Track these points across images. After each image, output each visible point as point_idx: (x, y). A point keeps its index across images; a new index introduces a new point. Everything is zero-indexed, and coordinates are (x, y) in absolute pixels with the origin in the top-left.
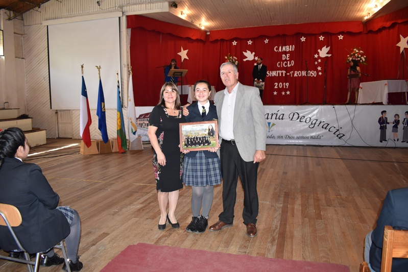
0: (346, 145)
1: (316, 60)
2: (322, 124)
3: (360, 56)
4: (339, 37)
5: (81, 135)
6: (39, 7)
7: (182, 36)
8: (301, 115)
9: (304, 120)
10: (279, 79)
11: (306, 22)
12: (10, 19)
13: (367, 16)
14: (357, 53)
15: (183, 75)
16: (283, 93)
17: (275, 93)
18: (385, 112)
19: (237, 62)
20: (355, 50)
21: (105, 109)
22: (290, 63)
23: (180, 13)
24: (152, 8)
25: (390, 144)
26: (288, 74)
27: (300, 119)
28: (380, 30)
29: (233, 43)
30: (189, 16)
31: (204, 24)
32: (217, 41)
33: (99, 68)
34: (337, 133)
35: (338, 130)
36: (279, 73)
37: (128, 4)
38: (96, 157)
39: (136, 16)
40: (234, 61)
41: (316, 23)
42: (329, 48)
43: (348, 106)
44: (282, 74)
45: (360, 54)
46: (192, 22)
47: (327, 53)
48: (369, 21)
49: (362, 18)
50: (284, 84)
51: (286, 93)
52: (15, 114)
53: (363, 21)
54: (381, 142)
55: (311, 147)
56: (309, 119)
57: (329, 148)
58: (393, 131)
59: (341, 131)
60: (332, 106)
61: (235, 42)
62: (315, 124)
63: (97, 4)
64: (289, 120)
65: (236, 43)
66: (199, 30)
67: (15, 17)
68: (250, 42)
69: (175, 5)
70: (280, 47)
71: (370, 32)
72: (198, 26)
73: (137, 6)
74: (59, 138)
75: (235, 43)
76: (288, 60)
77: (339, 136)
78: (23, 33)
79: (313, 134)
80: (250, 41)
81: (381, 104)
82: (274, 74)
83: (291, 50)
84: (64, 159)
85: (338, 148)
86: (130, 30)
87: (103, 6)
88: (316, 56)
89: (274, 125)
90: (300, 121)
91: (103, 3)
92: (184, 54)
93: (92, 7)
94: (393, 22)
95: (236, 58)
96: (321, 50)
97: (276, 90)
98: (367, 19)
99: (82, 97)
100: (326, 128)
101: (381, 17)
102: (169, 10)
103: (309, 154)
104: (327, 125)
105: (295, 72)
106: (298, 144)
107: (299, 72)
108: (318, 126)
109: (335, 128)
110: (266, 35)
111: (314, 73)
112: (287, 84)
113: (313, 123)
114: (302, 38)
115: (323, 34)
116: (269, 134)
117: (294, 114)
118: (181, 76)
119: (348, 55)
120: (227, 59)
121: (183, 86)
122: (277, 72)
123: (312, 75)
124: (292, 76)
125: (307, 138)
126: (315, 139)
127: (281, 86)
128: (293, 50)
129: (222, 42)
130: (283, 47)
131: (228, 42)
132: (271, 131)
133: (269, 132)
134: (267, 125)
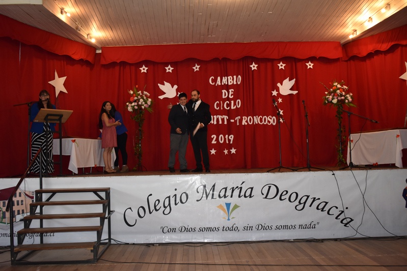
0: (358, 236)
2: (316, 203)
3: (344, 93)
4: (307, 64)
7: (57, 52)
9: (287, 196)
10: (218, 129)
11: (260, 40)
13: (353, 34)
14: (339, 89)
15: (64, 120)
16: (226, 152)
17: (213, 152)
19: (150, 100)
20: (335, 84)
22: (235, 104)
23: (59, 11)
26: (232, 121)
27: (280, 195)
28: (370, 55)
29: (141, 69)
30: (74, 19)
31: (95, 34)
32: (113, 64)
34: (342, 217)
35: (343, 212)
36: (218, 120)
40: (145, 98)
41: (273, 43)
42: (293, 81)
43: (355, 172)
44: (223, 120)
45: (344, 90)
46: (77, 28)
47: (291, 89)
48: (355, 41)
49: (345, 36)
50: (227, 136)
53: (343, 42)
56: (294, 196)
57: (332, 242)
59: (348, 214)
60: (331, 173)
61: (144, 67)
62: (305, 203)
64: (261, 198)
65: (146, 69)
66: (86, 44)
68: (169, 69)
70: (219, 78)
71: (354, 58)
72: (86, 37)
75: (144, 69)
76: (232, 99)
77: (343, 222)
79: (305, 221)
80: (169, 67)
81: (392, 166)
83: (235, 83)
85: (345, 242)
88: (275, 93)
89: (236, 207)
90: (281, 199)
92: (59, 84)
94: (393, 43)
95: (149, 95)
96: (282, 85)
97: (214, 146)
98: (352, 39)
100: (322, 211)
101: (372, 36)
102: (43, 2)
104: (325, 203)
105: (244, 117)
106: (280, 239)
107: (249, 118)
108: (310, 206)
109: (337, 208)
110: (196, 59)
111: (273, 119)
112: (231, 137)
113: (302, 202)
114: (252, 64)
115: (284, 59)
116: (229, 224)
117: (270, 187)
118: (59, 122)
119: (326, 93)
120: (133, 94)
121: (63, 139)
122: (215, 117)
123: (269, 123)
124: (238, 124)
125: (293, 227)
126: (306, 228)
127: (221, 140)
128: (239, 83)
129: (122, 67)
130: (224, 78)
131: (133, 68)
132: (233, 218)
133: (229, 219)
134: (225, 208)
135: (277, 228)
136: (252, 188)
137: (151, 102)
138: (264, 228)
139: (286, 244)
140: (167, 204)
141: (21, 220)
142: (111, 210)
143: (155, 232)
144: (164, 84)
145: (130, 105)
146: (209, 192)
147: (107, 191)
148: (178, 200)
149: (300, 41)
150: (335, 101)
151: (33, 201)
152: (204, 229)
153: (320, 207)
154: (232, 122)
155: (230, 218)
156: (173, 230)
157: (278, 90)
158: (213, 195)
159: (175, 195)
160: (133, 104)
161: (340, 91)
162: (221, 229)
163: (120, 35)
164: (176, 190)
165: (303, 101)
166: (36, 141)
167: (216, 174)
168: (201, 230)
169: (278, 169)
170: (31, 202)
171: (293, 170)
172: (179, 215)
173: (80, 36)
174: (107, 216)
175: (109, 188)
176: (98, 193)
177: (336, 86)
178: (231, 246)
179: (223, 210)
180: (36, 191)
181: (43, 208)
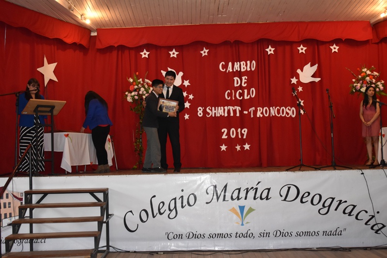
2: (342, 207)
3: (374, 81)
4: (332, 47)
9: (309, 199)
10: (229, 122)
11: (277, 20)
13: (385, 12)
14: (369, 75)
15: (55, 112)
16: (238, 148)
17: (224, 148)
20: (363, 70)
22: (248, 93)
26: (246, 112)
27: (301, 197)
29: (141, 53)
31: (90, 14)
32: (110, 49)
34: (372, 222)
35: (373, 217)
36: (229, 111)
40: (146, 86)
41: (292, 23)
42: (315, 67)
44: (235, 111)
45: (374, 77)
47: (313, 76)
50: (239, 130)
53: (373, 21)
56: (317, 198)
57: (362, 251)
59: (379, 219)
60: (359, 172)
61: (145, 51)
62: (330, 206)
64: (279, 201)
65: (148, 53)
66: (80, 26)
68: (174, 54)
70: (230, 64)
72: (80, 17)
75: (145, 54)
76: (245, 88)
80: (174, 51)
82: (220, 112)
83: (249, 69)
85: (376, 251)
88: (294, 81)
89: (251, 210)
90: (302, 202)
95: (150, 83)
96: (302, 71)
97: (225, 142)
100: (350, 214)
104: (352, 207)
105: (258, 108)
106: (301, 247)
107: (265, 108)
108: (336, 210)
109: (366, 212)
110: (204, 42)
111: (292, 110)
112: (244, 131)
113: (326, 205)
114: (268, 48)
115: (305, 42)
116: (243, 230)
117: (289, 188)
118: (50, 114)
119: (354, 80)
120: (132, 83)
121: (54, 133)
122: (226, 108)
123: (288, 115)
124: (252, 116)
125: (316, 234)
126: (331, 235)
127: (233, 135)
128: (253, 69)
129: (120, 52)
130: (236, 63)
131: (133, 53)
132: (247, 223)
133: (242, 225)
134: (239, 211)
135: (298, 235)
136: (269, 189)
138: (283, 234)
139: (308, 253)
140: (172, 207)
141: (9, 225)
142: (110, 213)
143: (159, 239)
145: (129, 95)
146: (220, 194)
147: (105, 192)
148: (185, 202)
149: (324, 20)
150: (363, 90)
151: (22, 203)
152: (214, 235)
153: (347, 211)
154: (246, 114)
155: (244, 224)
156: (180, 236)
157: (298, 77)
158: (225, 196)
159: (182, 197)
160: (133, 94)
161: (370, 79)
162: (234, 235)
163: (118, 15)
164: (182, 191)
165: (327, 90)
166: (25, 135)
167: (228, 173)
168: (211, 236)
169: (298, 168)
170: (20, 205)
171: (316, 169)
172: (185, 220)
173: (73, 17)
174: (105, 220)
175: (108, 189)
176: (95, 194)
177: (366, 72)
178: (245, 255)
179: (236, 213)
180: (25, 192)
181: (33, 211)
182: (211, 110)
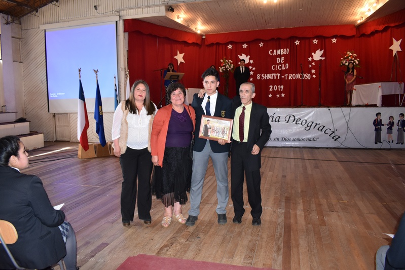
0: (342, 147)
1: (310, 63)
2: (318, 126)
3: (353, 59)
4: (332, 40)
5: (79, 138)
6: (37, 12)
7: (178, 40)
8: (296, 118)
9: (300, 123)
10: (274, 82)
11: (301, 26)
12: (7, 23)
13: (360, 19)
14: (350, 56)
15: (180, 78)
16: (278, 96)
17: (270, 96)
18: (379, 114)
19: (232, 65)
20: (348, 53)
21: (102, 113)
22: (285, 66)
23: (177, 17)
24: (148, 12)
25: (385, 145)
26: (283, 77)
27: (296, 121)
28: (373, 34)
29: (228, 46)
30: (186, 21)
31: (200, 28)
32: (212, 44)
33: (96, 72)
34: (333, 135)
35: (334, 132)
36: (274, 76)
37: (125, 9)
38: (93, 160)
39: (132, 20)
40: (230, 64)
41: (309, 27)
42: (322, 51)
43: (343, 109)
44: (277, 76)
45: (353, 57)
46: (188, 26)
47: (321, 56)
48: (362, 24)
49: (355, 21)
50: (279, 86)
51: (280, 96)
52: (13, 117)
53: (356, 25)
54: (376, 143)
55: (307, 149)
56: (304, 122)
57: (325, 149)
58: (387, 133)
59: (337, 133)
60: (328, 109)
62: (311, 126)
63: (94, 9)
64: (285, 123)
65: (231, 46)
66: (195, 34)
67: (13, 21)
68: (245, 46)
69: (171, 9)
70: (275, 51)
71: (363, 35)
72: (194, 29)
73: (134, 10)
74: (56, 141)
76: (283, 64)
77: (335, 138)
78: (21, 37)
79: (309, 136)
80: (245, 44)
81: (375, 106)
82: (269, 76)
83: (285, 53)
84: (61, 163)
86: (127, 34)
87: (100, 11)
88: (310, 59)
90: (296, 123)
91: (100, 7)
92: (180, 58)
93: (89, 12)
94: (386, 26)
95: (232, 62)
96: (315, 53)
97: (271, 92)
98: (360, 23)
99: (79, 101)
100: (321, 131)
101: (374, 21)
102: (166, 14)
103: (306, 157)
104: (323, 127)
105: (290, 75)
106: (294, 146)
107: (293, 75)
108: (314, 128)
109: (330, 130)
110: (261, 39)
111: (308, 76)
112: (282, 87)
113: (309, 126)
114: (296, 41)
115: (317, 38)
119: (342, 59)
120: (223, 62)
122: (272, 74)
123: (306, 78)
124: (286, 79)
125: (303, 140)
126: (311, 141)
127: (276, 89)
128: (288, 53)
129: (217, 46)
130: (278, 50)
131: (224, 46)
137: (233, 66)
138: (286, 139)
144: (241, 55)
145: (221, 68)
150: (347, 64)
153: (320, 129)
157: (312, 57)
160: (223, 68)
161: (351, 58)
163: (214, 28)
173: (191, 30)
182: (264, 76)
